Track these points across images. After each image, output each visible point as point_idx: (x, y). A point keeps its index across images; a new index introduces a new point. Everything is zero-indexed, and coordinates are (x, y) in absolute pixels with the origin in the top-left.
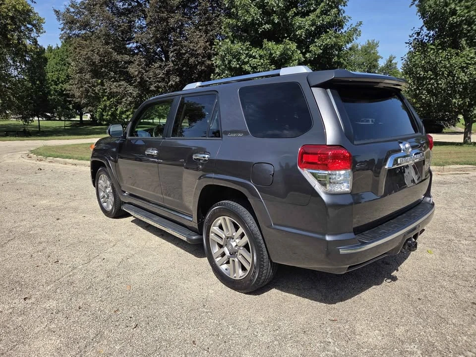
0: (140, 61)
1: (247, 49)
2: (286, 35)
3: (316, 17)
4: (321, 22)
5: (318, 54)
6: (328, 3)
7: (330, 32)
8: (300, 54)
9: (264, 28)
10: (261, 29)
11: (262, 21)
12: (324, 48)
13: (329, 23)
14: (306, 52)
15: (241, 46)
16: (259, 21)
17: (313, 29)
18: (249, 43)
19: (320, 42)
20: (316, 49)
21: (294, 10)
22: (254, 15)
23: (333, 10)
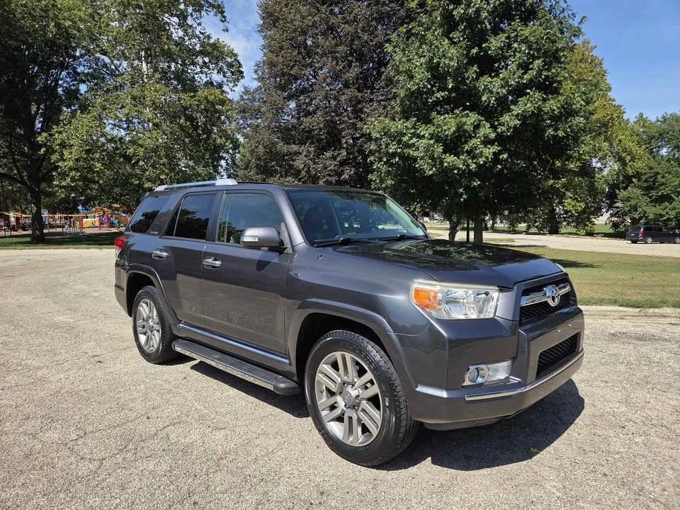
0: (309, 152)
1: (414, 127)
2: (468, 104)
3: (511, 73)
4: (517, 80)
5: (515, 127)
6: (529, 53)
7: (531, 93)
8: (489, 128)
9: (437, 98)
10: (431, 99)
11: (432, 88)
12: (523, 117)
13: (531, 80)
14: (498, 125)
15: (405, 124)
16: (427, 88)
17: (504, 91)
18: (415, 119)
19: (517, 110)
20: (509, 121)
21: (475, 68)
22: (417, 81)
23: (537, 61)
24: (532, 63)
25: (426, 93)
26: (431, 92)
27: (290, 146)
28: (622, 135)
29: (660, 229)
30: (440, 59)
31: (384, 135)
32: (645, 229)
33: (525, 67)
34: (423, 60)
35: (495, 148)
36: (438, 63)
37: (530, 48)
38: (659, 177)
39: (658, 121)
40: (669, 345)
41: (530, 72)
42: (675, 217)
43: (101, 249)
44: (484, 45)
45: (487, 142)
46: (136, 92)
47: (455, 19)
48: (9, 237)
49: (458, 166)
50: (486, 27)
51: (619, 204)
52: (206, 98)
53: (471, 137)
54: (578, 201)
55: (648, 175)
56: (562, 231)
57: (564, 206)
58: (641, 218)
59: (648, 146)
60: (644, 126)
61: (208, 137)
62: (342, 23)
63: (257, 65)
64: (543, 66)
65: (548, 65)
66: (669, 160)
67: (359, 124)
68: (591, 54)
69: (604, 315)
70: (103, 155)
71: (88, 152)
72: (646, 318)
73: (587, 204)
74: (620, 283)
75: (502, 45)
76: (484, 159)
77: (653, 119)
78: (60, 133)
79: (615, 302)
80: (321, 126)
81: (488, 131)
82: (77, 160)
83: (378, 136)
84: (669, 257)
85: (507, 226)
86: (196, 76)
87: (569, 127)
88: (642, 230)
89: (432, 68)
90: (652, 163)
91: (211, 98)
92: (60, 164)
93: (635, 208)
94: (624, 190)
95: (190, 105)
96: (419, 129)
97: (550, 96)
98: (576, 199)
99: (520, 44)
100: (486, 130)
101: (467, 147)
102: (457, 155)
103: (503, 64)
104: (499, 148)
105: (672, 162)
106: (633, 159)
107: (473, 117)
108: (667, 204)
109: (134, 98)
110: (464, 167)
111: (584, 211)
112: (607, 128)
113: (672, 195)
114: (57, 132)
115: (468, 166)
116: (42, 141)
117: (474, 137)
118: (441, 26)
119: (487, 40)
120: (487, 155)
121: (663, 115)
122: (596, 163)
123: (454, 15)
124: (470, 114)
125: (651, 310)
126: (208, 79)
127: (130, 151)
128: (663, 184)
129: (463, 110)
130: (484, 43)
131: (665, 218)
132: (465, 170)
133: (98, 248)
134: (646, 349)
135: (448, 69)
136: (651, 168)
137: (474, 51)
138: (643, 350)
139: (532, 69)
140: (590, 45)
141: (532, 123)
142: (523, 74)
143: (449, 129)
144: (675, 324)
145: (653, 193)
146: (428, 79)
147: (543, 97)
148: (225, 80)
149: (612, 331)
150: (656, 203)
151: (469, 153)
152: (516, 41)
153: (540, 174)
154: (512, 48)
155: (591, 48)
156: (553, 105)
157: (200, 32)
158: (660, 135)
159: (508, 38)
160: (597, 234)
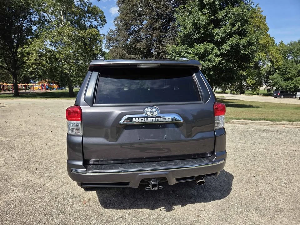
0: (139, 58)
1: (186, 49)
2: (209, 40)
3: (227, 28)
4: (229, 31)
5: (228, 50)
6: (235, 19)
7: (235, 36)
8: (217, 50)
9: (196, 37)
10: (194, 37)
11: (194, 33)
12: (232, 46)
13: (235, 31)
14: (221, 49)
15: (183, 48)
16: (192, 33)
17: (224, 35)
18: (187, 46)
19: (229, 43)
20: (226, 47)
21: (212, 25)
22: (188, 30)
23: (238, 23)
24: (236, 23)
25: (192, 35)
26: (194, 35)
27: (131, 56)
28: (273, 51)
29: (287, 92)
30: (198, 20)
31: (174, 52)
32: (281, 92)
33: (233, 25)
34: (191, 21)
35: (220, 58)
36: (197, 22)
37: (235, 17)
38: (287, 69)
39: (288, 44)
40: (283, 133)
41: (235, 27)
42: (293, 87)
43: (46, 99)
44: (216, 15)
45: (217, 56)
46: (59, 30)
47: (205, 4)
48: (2, 94)
49: (204, 66)
50: (217, 7)
51: (270, 81)
52: (91, 33)
53: (210, 54)
54: (252, 80)
55: (282, 69)
56: (246, 93)
57: (246, 82)
58: (279, 87)
59: (283, 55)
60: (282, 47)
61: (91, 50)
62: (154, 3)
63: (115, 19)
64: (240, 25)
65: (243, 24)
66: (292, 62)
67: (161, 47)
68: (261, 14)
69: (260, 124)
70: (46, 58)
71: (40, 56)
72: (276, 125)
73: (256, 81)
74: (267, 113)
75: (224, 15)
76: (215, 63)
77: (286, 44)
78: (27, 48)
79: (265, 119)
80: (145, 47)
81: (217, 51)
82: (35, 60)
83: (172, 53)
84: (290, 104)
85: (221, 90)
86: (85, 23)
87: (250, 50)
88: (279, 92)
89: (194, 24)
90: (285, 63)
91: (93, 33)
92: (28, 62)
93: (276, 83)
94: (272, 75)
95: (84, 36)
96: (188, 50)
97: (243, 37)
98: (252, 79)
99: (231, 15)
100: (216, 51)
101: (208, 58)
102: (204, 61)
103: (224, 23)
104: (221, 59)
105: (293, 63)
106: (277, 61)
107: (211, 46)
108: (290, 81)
109: (59, 32)
110: (207, 66)
111: (255, 84)
112: (266, 47)
113: (293, 77)
114: (26, 47)
115: (209, 66)
116: (20, 51)
117: (211, 54)
118: (198, 6)
119: (217, 13)
120: (217, 61)
121: (291, 42)
122: (261, 63)
123: (204, 2)
124: (210, 44)
125: (278, 122)
126: (91, 24)
127: (58, 56)
128: (289, 72)
129: (207, 43)
130: (216, 14)
131: (289, 87)
132: (207, 67)
133: (45, 99)
134: (275, 135)
135: (201, 25)
136: (284, 65)
137: (212, 17)
138: (274, 135)
139: (236, 26)
140: (260, 10)
141: (235, 49)
142: (232, 28)
143: (201, 50)
144: (286, 127)
145: (285, 76)
146: (193, 29)
147: (240, 38)
148: (98, 24)
149: (263, 129)
150: (286, 81)
151: (209, 60)
152: (229, 14)
153: (237, 69)
154: (228, 16)
155: (261, 11)
156: (244, 41)
157: (87, 2)
158: (289, 51)
159: (226, 12)
160: (260, 94)
